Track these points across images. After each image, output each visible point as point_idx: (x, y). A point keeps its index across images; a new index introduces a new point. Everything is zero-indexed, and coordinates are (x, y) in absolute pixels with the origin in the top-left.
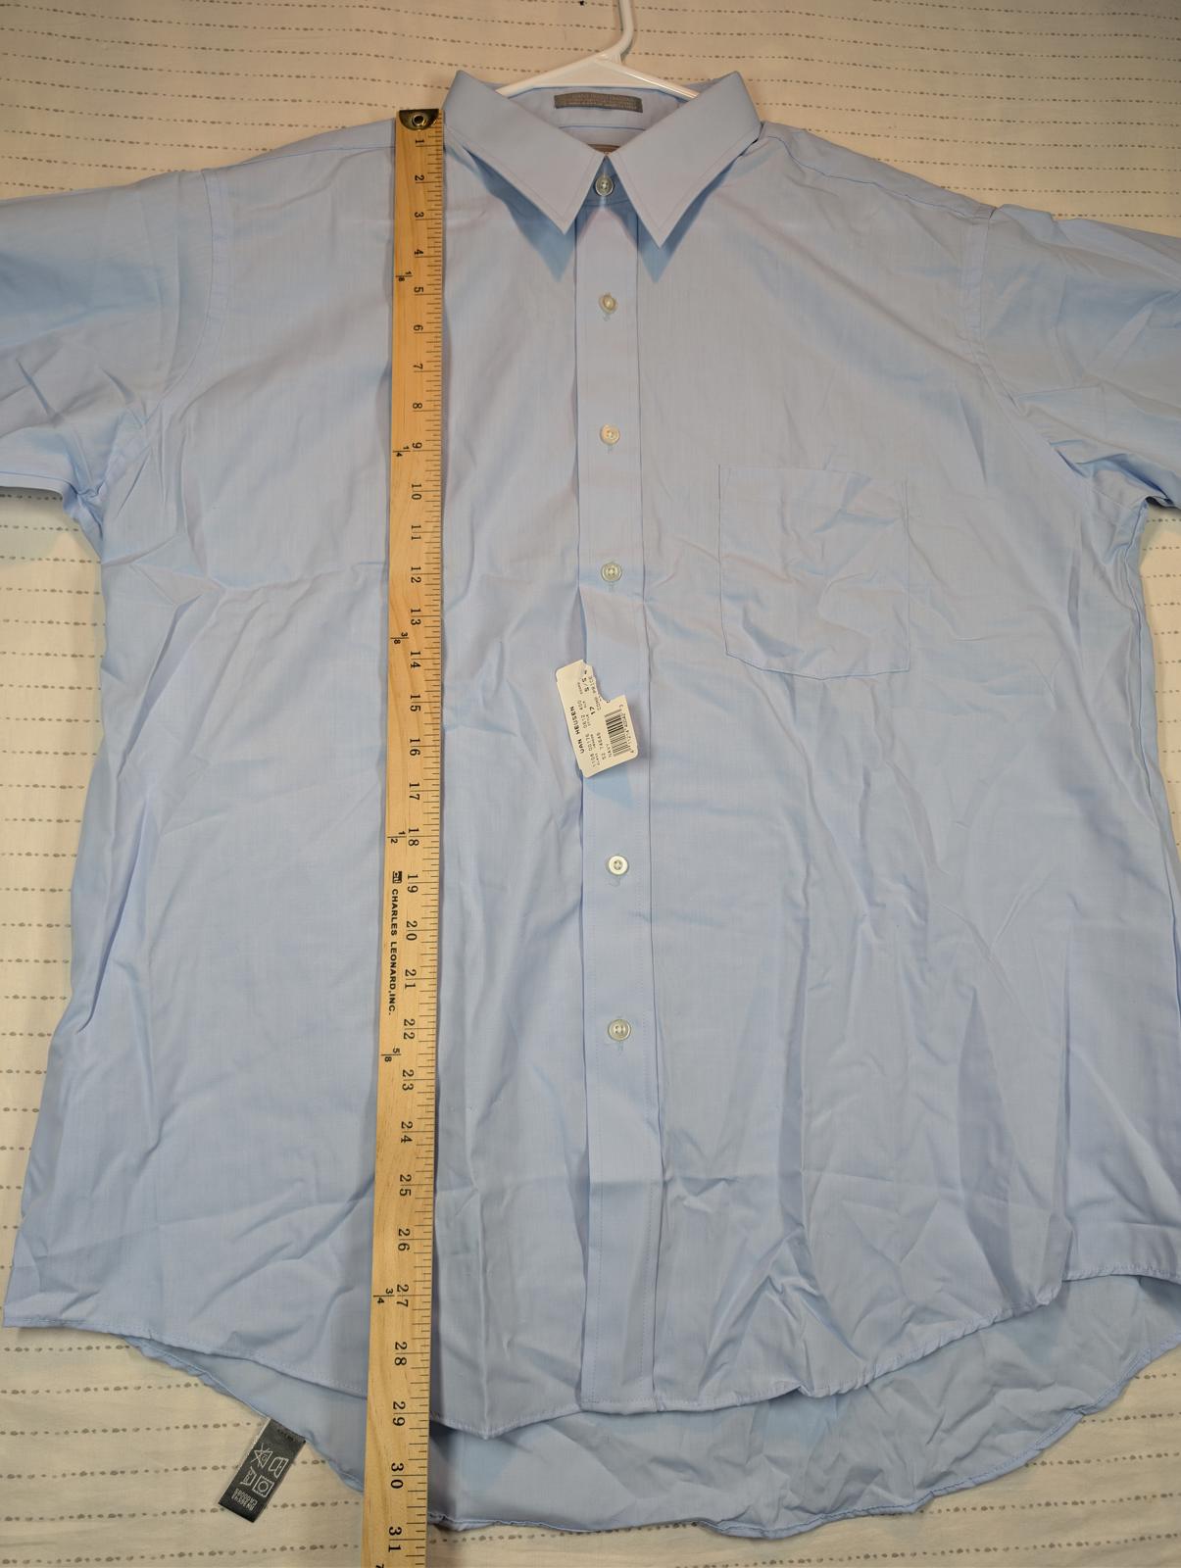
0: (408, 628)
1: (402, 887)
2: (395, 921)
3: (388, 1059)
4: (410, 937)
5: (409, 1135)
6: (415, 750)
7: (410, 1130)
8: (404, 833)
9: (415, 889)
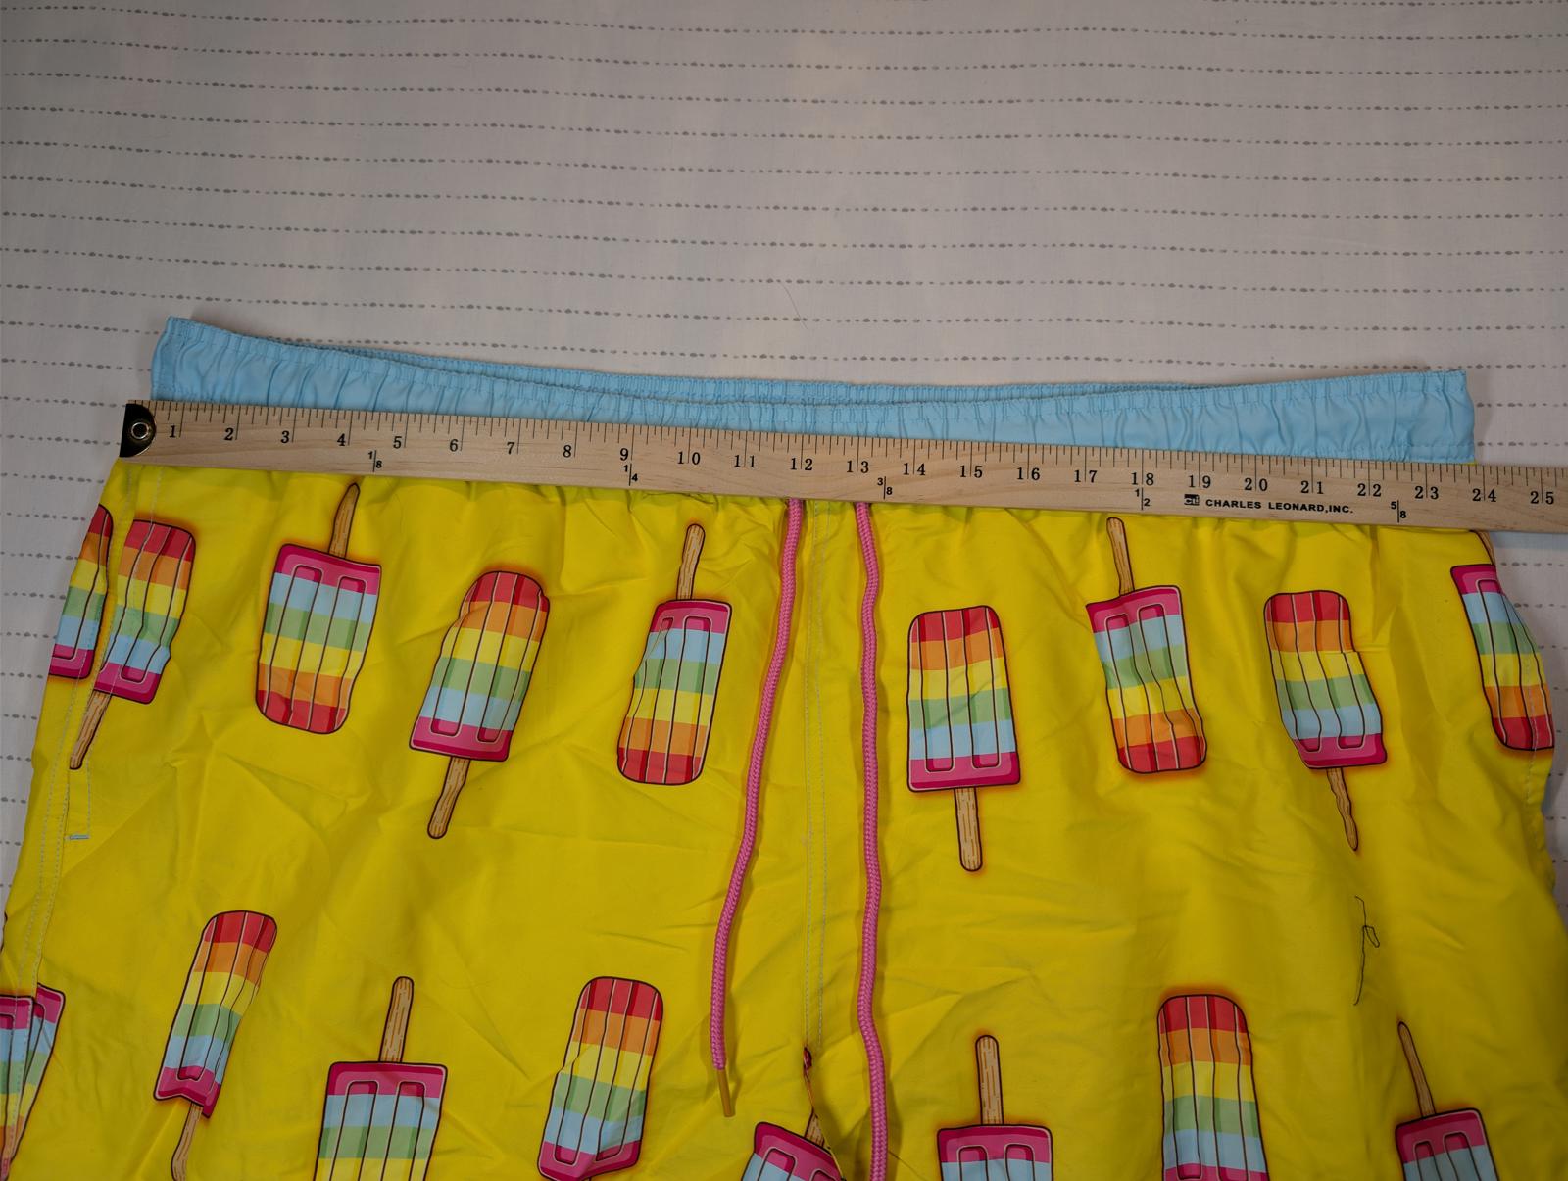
0: (872, 477)
1: (1204, 495)
2: (1245, 504)
3: (1403, 514)
4: (1264, 487)
5: (1488, 493)
6: (1033, 473)
7: (1482, 492)
8: (1138, 491)
9: (1207, 480)
